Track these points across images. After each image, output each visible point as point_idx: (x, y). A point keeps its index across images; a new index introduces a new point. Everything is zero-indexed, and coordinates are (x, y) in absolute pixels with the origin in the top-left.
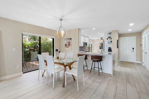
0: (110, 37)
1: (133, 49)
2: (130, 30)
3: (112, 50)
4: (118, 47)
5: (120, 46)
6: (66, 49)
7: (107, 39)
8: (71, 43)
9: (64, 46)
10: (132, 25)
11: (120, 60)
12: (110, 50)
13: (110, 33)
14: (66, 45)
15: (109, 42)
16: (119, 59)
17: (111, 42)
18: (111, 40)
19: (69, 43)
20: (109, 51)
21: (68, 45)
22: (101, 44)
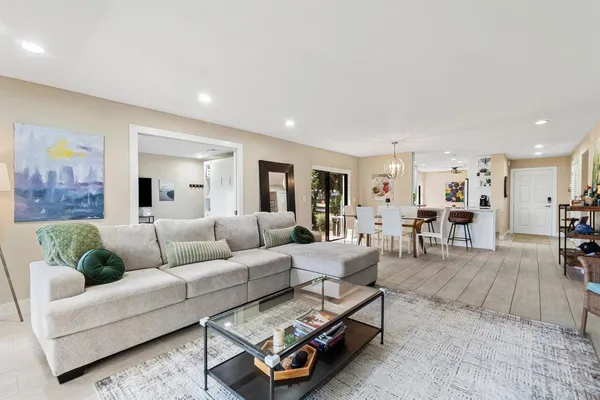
0: (484, 171)
1: (549, 199)
2: (538, 154)
3: (491, 202)
4: (505, 196)
5: (512, 192)
6: (377, 198)
7: (478, 175)
8: (390, 185)
9: (371, 191)
10: (539, 146)
11: (511, 231)
12: (484, 202)
13: (486, 161)
14: (375, 190)
15: (481, 182)
16: (508, 228)
17: (489, 181)
18: (488, 177)
19: (386, 184)
20: (481, 204)
21: (381, 190)
22: (450, 186)
